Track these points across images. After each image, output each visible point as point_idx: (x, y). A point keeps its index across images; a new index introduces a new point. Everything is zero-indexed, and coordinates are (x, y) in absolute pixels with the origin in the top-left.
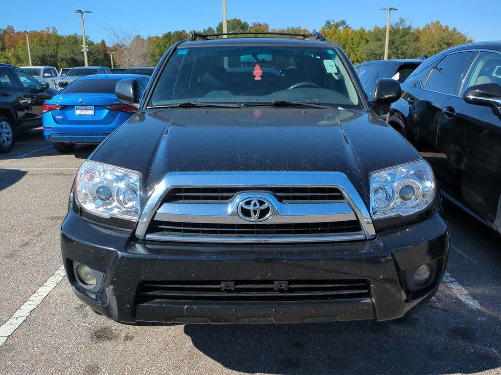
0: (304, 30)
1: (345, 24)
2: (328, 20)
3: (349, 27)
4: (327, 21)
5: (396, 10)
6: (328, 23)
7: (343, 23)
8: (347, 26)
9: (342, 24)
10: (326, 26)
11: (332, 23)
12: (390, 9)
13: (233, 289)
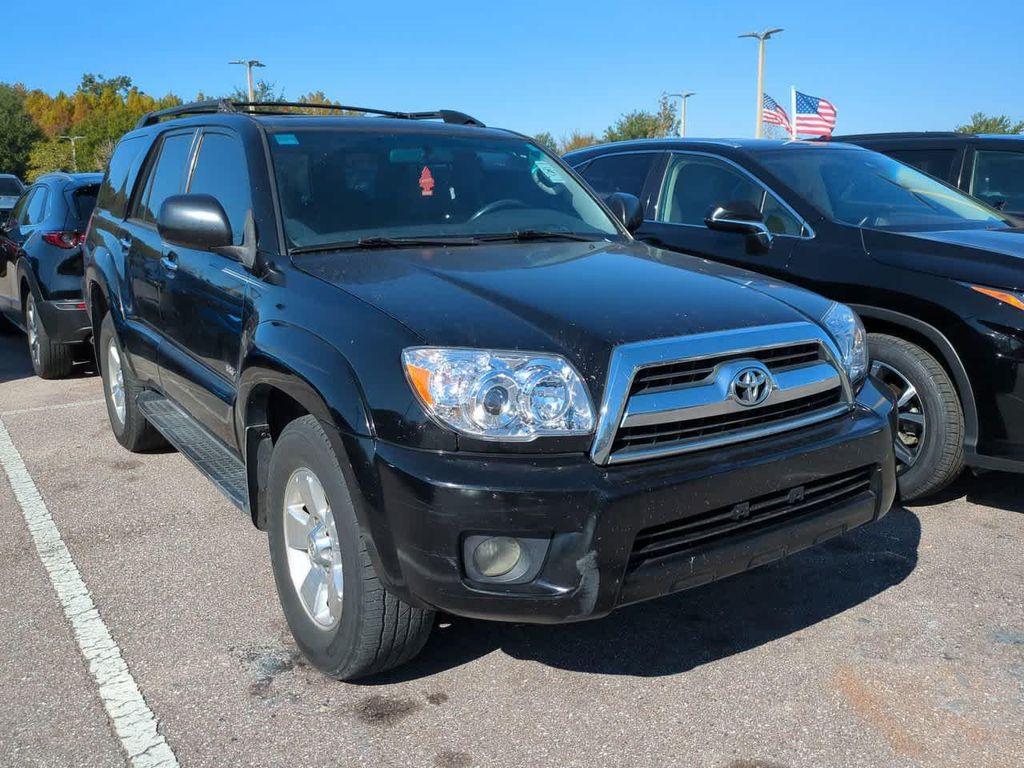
0: (36, 92)
1: (128, 85)
2: (87, 74)
3: (139, 91)
4: (85, 76)
5: (262, 65)
6: (89, 80)
7: (125, 82)
8: (135, 88)
9: (121, 85)
10: (85, 85)
11: (98, 80)
12: (251, 64)
13: (747, 514)
